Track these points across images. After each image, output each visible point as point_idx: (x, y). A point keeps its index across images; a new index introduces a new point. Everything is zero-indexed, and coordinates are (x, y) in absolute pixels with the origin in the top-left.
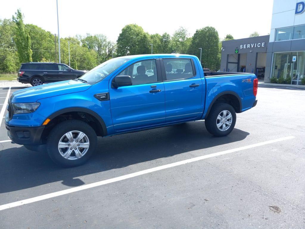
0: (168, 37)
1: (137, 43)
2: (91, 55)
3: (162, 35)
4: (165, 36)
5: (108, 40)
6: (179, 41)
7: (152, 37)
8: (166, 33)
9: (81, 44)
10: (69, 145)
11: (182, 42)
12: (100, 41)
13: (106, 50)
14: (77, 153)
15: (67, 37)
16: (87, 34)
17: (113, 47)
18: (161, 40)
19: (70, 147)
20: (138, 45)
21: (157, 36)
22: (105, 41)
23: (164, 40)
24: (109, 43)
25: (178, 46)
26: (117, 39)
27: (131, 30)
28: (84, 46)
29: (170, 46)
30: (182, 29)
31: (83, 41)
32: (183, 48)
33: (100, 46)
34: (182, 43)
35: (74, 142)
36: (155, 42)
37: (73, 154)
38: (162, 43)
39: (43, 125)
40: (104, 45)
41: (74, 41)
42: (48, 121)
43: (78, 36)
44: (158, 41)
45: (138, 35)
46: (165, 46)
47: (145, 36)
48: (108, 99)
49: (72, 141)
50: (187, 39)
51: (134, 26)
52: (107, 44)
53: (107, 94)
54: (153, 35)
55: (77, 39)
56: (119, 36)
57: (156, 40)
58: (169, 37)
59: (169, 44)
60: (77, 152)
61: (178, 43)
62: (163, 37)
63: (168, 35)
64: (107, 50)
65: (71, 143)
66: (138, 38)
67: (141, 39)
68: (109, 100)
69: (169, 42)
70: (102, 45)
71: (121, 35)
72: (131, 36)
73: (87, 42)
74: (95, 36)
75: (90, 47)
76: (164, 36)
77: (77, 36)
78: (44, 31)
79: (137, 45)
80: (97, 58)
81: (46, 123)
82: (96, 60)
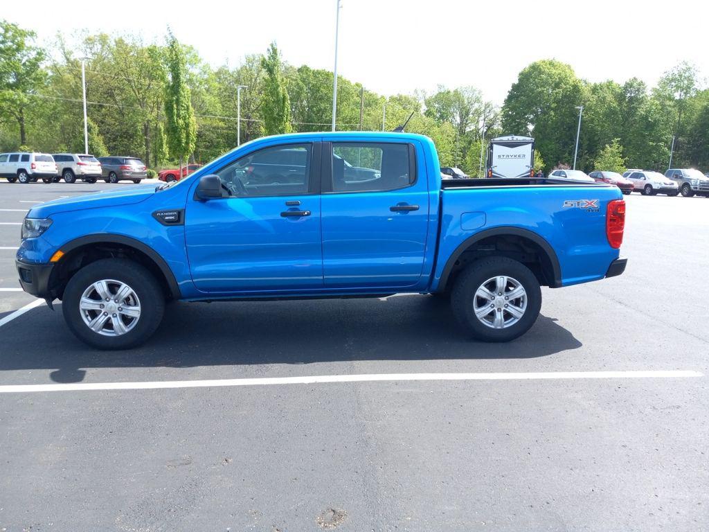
0: (638, 90)
1: (553, 105)
2: (442, 133)
3: (623, 85)
4: (631, 86)
5: (484, 100)
6: (670, 99)
7: (594, 90)
8: (635, 79)
9: (424, 108)
10: (102, 306)
11: (680, 102)
12: (466, 102)
13: (478, 122)
14: (117, 324)
15: (395, 95)
16: (440, 86)
17: (496, 115)
18: (620, 97)
19: (103, 311)
20: (554, 110)
21: (608, 88)
22: (478, 100)
23: (629, 95)
24: (487, 106)
25: (669, 113)
26: (505, 96)
27: (541, 72)
28: (428, 114)
29: (641, 111)
30: (684, 67)
31: (428, 103)
32: (683, 115)
33: (465, 115)
34: (681, 105)
35: (112, 303)
36: (601, 101)
37: (108, 325)
38: (620, 104)
39: (52, 262)
40: (476, 110)
41: (410, 103)
42: (59, 255)
43: (419, 92)
44: (609, 97)
45: (557, 85)
46: (628, 113)
47: (576, 88)
48: (181, 223)
49: (107, 299)
50: (697, 92)
51: (551, 63)
52: (483, 108)
53: (179, 213)
54: (598, 84)
55: (415, 99)
56: (510, 89)
57: (604, 98)
58: (644, 89)
59: (642, 106)
60: (117, 322)
61: (668, 103)
62: (625, 88)
63: (641, 84)
64: (481, 124)
65: (105, 303)
66: (556, 93)
67: (565, 96)
68: (184, 224)
69: (641, 101)
70: (472, 111)
71: (515, 87)
72: (540, 90)
73: (437, 105)
74: (456, 91)
75: (442, 117)
76: (629, 86)
77: (416, 91)
78: (349, 82)
79: (552, 109)
80: (455, 141)
81: (56, 258)
82: (452, 145)
